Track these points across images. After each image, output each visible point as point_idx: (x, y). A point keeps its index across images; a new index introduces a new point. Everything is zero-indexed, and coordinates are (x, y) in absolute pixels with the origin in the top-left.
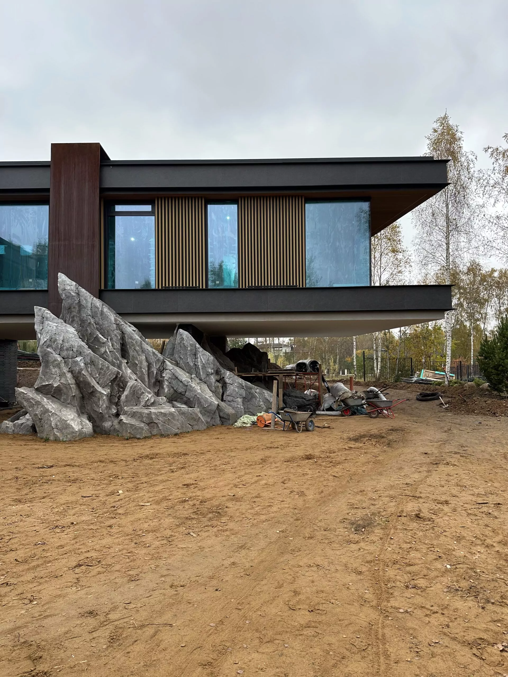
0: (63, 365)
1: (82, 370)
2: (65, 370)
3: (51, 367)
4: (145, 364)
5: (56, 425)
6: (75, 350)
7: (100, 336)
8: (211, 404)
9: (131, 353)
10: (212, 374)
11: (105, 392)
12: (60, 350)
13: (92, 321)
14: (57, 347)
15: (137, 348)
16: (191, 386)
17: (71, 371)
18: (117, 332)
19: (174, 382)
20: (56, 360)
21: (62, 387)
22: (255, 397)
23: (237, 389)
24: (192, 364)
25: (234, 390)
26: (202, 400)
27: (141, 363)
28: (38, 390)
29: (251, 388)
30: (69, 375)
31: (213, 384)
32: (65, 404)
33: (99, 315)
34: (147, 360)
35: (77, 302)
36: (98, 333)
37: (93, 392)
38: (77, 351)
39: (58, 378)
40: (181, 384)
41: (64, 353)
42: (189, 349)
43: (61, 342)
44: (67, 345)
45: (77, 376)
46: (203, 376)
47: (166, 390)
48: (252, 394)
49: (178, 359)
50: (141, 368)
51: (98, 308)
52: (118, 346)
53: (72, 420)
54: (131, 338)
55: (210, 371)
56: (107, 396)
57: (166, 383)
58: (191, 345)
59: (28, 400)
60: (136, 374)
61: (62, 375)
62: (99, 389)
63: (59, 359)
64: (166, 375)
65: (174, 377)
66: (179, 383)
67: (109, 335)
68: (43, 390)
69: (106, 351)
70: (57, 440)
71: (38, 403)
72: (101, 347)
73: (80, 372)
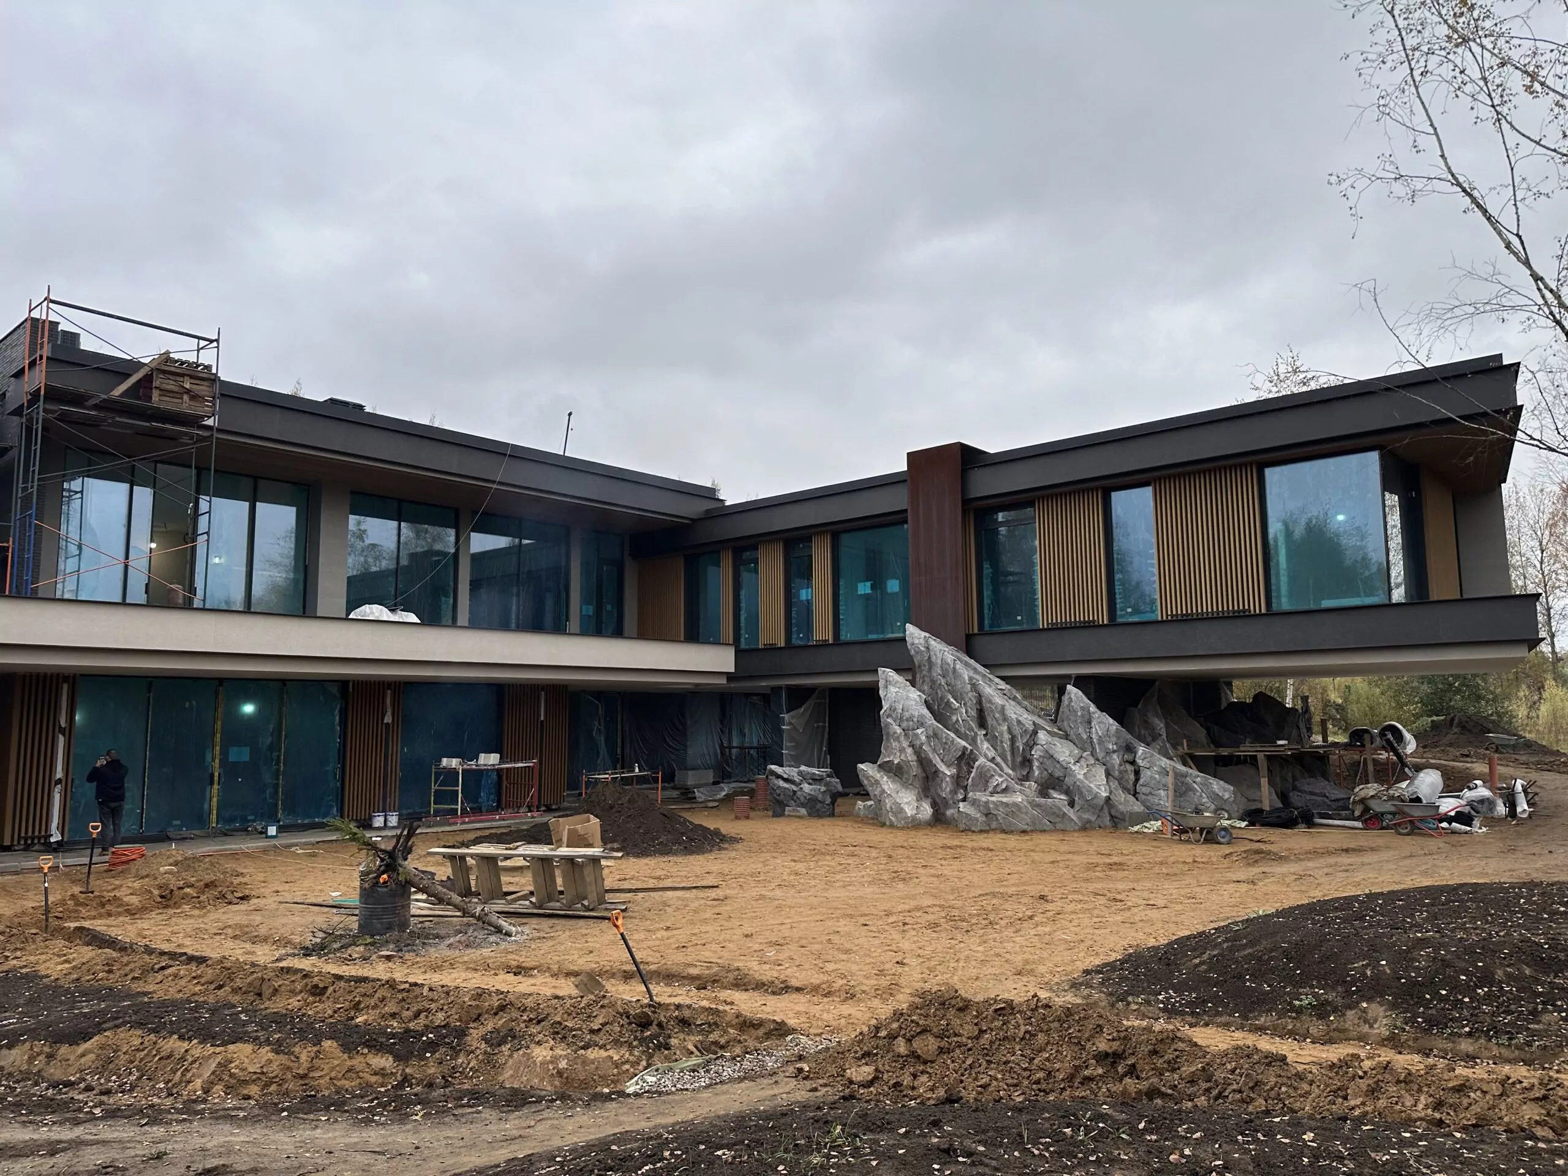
2: (905, 744)
3: (892, 741)
4: (1007, 736)
5: (891, 808)
6: (915, 720)
7: (952, 700)
9: (990, 721)
10: (1114, 752)
11: (948, 772)
12: (900, 720)
13: (943, 682)
14: (897, 717)
15: (997, 715)
17: (912, 745)
18: (972, 694)
20: (895, 733)
21: (903, 764)
22: (1194, 790)
23: (1157, 776)
24: (1085, 737)
25: (1151, 777)
27: (1002, 735)
28: (881, 767)
31: (1117, 767)
32: (906, 785)
33: (951, 674)
34: (1010, 731)
35: (926, 658)
36: (950, 697)
37: (937, 772)
38: (918, 721)
39: (898, 754)
40: (1058, 766)
41: (904, 724)
42: (1079, 714)
43: (900, 711)
44: (908, 714)
45: (918, 752)
46: (1100, 755)
47: (1037, 773)
48: (1190, 784)
49: (1068, 729)
50: (1002, 742)
51: (949, 665)
52: (974, 713)
53: (907, 803)
56: (952, 777)
57: (1036, 764)
58: (1082, 709)
59: (869, 778)
60: (996, 750)
61: (902, 750)
62: (942, 768)
63: (899, 730)
64: (1036, 753)
65: (1047, 755)
66: (1055, 763)
67: (963, 699)
68: (887, 768)
69: (958, 720)
70: (892, 826)
71: (877, 782)
72: (953, 714)
73: (921, 747)
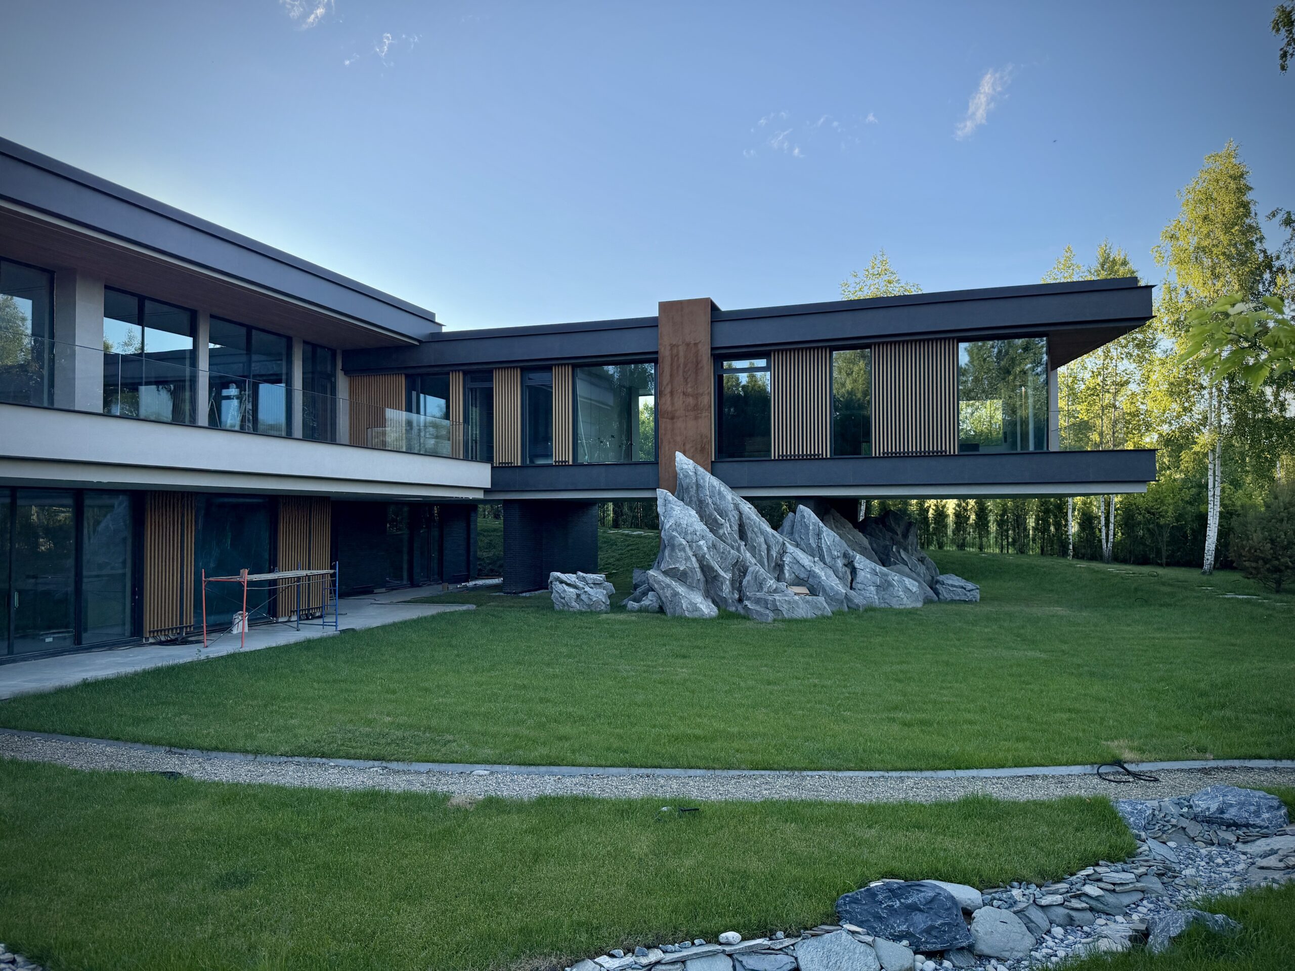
0: (688, 549)
1: (705, 554)
2: (690, 553)
3: (677, 551)
4: (764, 546)
6: (698, 533)
7: (718, 517)
8: (837, 593)
9: (749, 535)
10: (838, 557)
11: (727, 576)
12: (685, 534)
14: (682, 531)
15: (756, 529)
16: (814, 572)
17: (695, 555)
18: (736, 513)
19: (796, 567)
20: (681, 544)
21: (687, 570)
22: (893, 586)
23: (869, 576)
24: (814, 546)
25: (865, 577)
26: (827, 589)
27: (760, 546)
28: (666, 573)
29: (887, 575)
30: (694, 559)
31: (840, 569)
32: (691, 587)
34: (766, 543)
35: (695, 481)
36: (716, 514)
37: (716, 577)
38: (700, 535)
39: (684, 562)
40: (803, 569)
41: (689, 538)
42: (811, 528)
43: (685, 526)
44: (690, 530)
45: (701, 560)
46: (828, 560)
47: (787, 575)
48: (889, 582)
49: (799, 539)
50: (760, 551)
51: (715, 488)
52: (736, 528)
53: (700, 603)
54: (749, 518)
55: (836, 554)
56: (730, 580)
57: (787, 568)
58: (814, 524)
59: (659, 582)
60: (755, 558)
61: (687, 559)
62: (722, 573)
63: (684, 542)
64: (787, 559)
65: (795, 561)
66: (801, 567)
67: (727, 516)
68: (671, 573)
69: (724, 533)
72: (720, 528)
73: (703, 556)
